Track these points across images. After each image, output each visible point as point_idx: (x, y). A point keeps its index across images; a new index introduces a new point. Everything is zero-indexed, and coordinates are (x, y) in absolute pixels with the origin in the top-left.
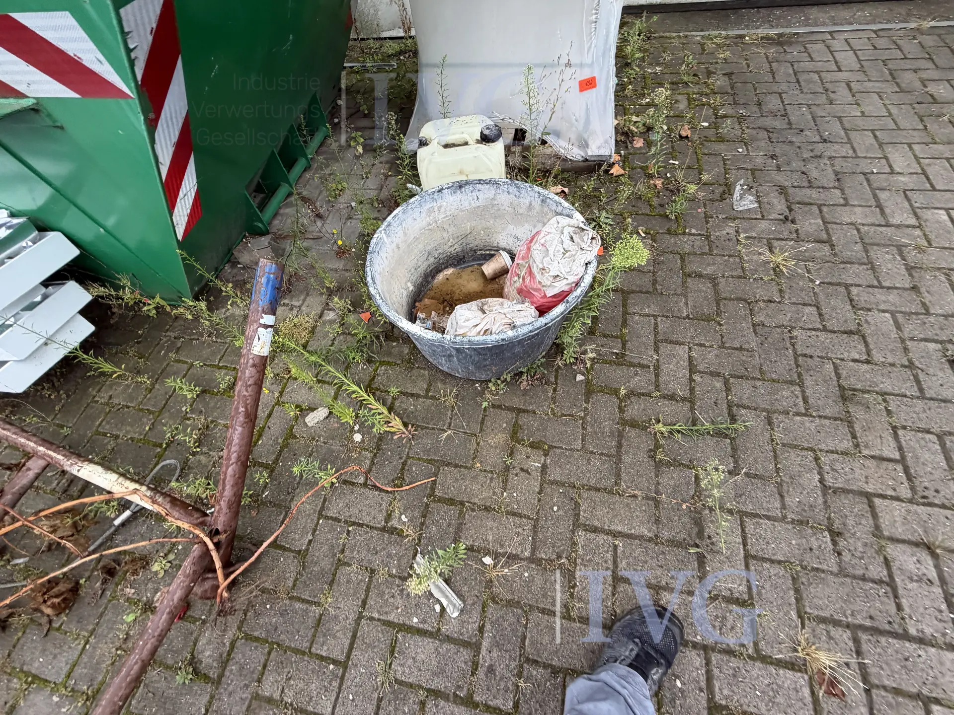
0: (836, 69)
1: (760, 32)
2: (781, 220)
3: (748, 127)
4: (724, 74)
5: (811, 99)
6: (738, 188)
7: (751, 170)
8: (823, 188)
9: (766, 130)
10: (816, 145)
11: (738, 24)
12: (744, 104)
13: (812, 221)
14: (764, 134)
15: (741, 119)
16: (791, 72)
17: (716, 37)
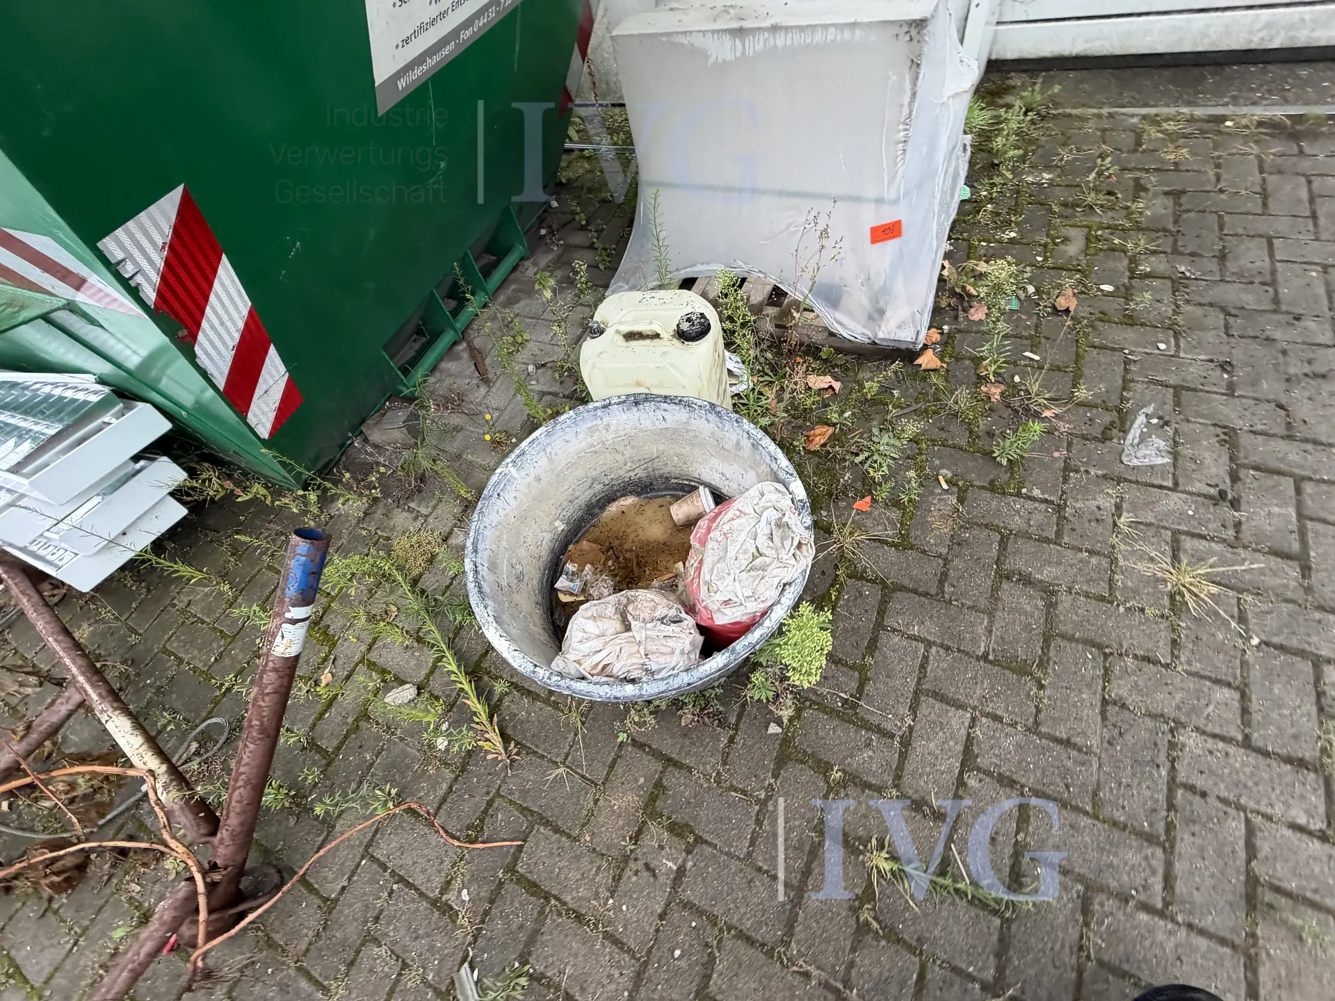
1: (1261, 112)
2: (1211, 497)
3: (1188, 302)
4: (1166, 193)
6: (1141, 419)
7: (1175, 387)
8: (1315, 442)
9: (1223, 309)
10: (1321, 351)
11: (1217, 92)
12: (1193, 254)
13: (1276, 510)
14: (1217, 318)
15: (1178, 283)
16: (1304, 195)
17: (1168, 120)
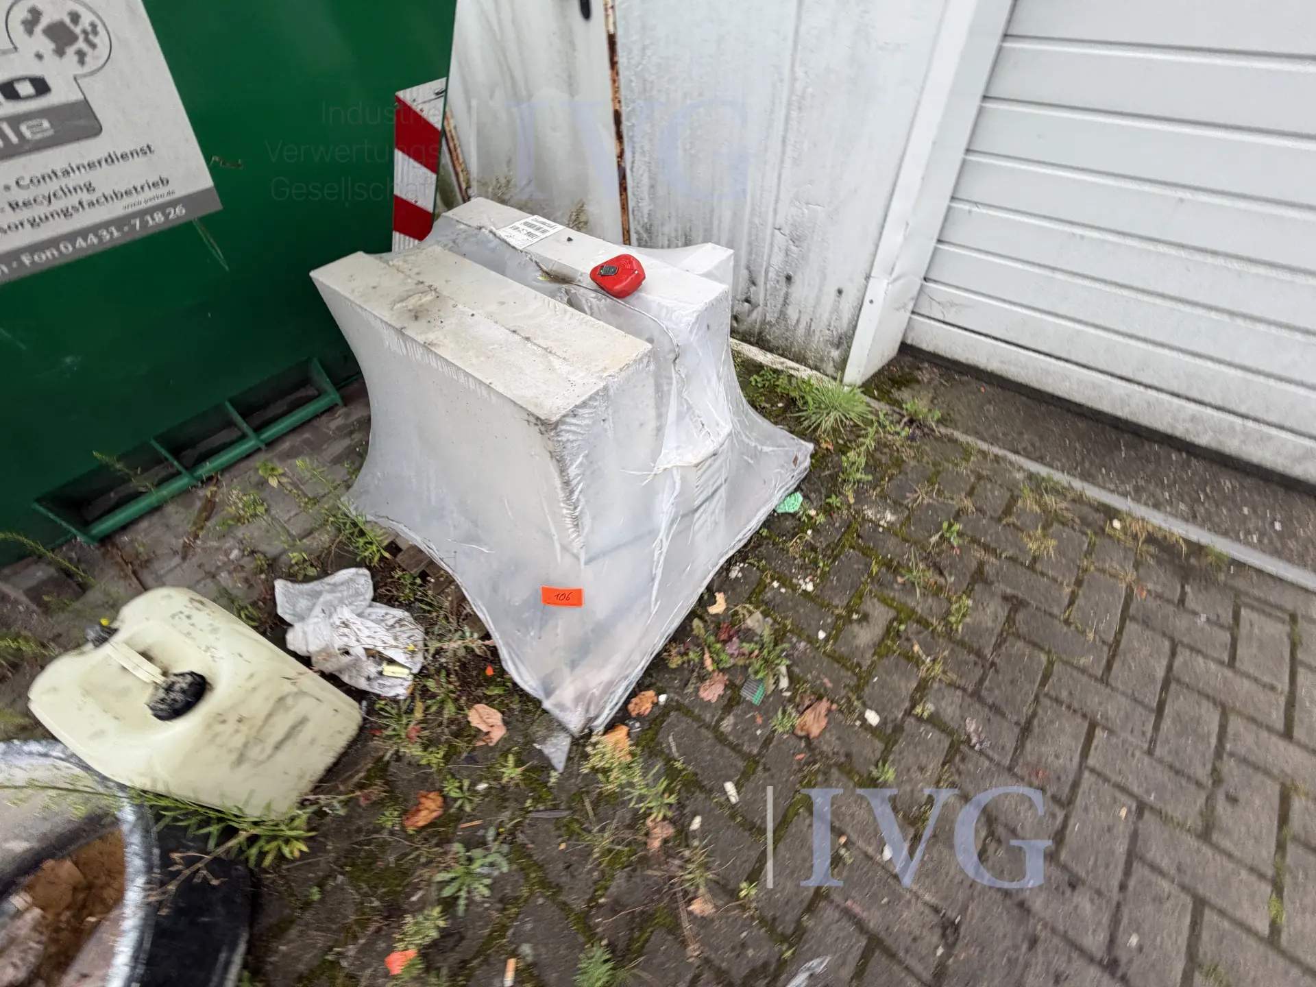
0: (1280, 725)
5: (1160, 789)
7: (871, 938)
12: (995, 709)
15: (957, 748)
16: (1160, 673)
17: (1054, 490)
